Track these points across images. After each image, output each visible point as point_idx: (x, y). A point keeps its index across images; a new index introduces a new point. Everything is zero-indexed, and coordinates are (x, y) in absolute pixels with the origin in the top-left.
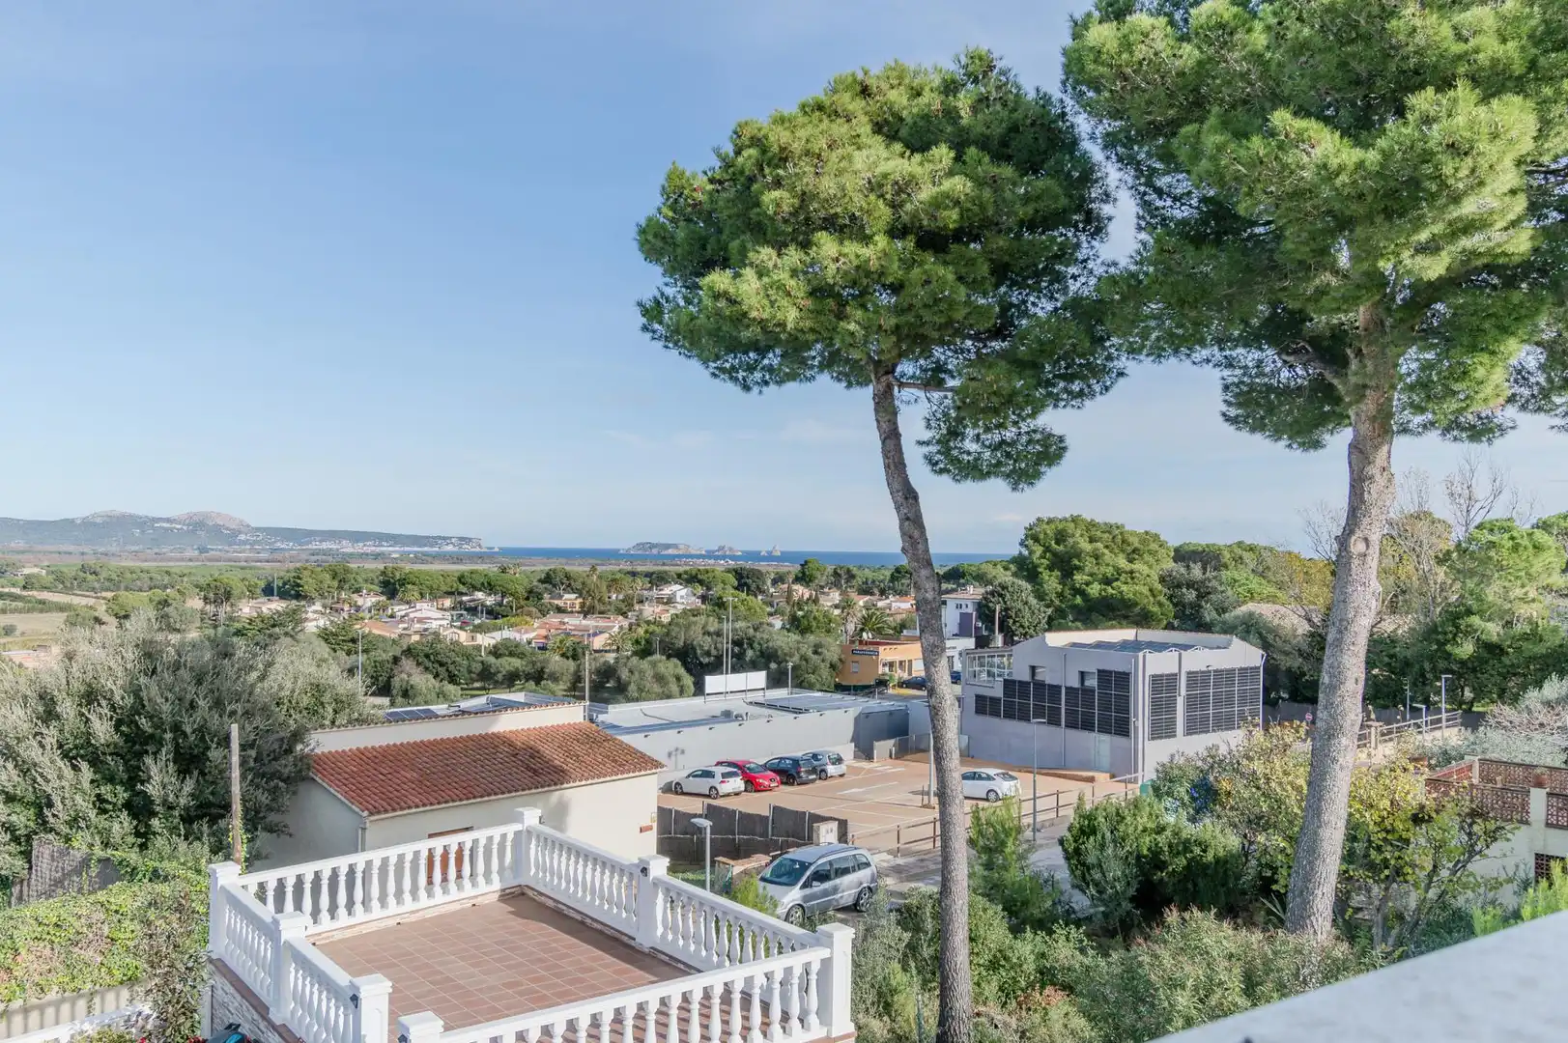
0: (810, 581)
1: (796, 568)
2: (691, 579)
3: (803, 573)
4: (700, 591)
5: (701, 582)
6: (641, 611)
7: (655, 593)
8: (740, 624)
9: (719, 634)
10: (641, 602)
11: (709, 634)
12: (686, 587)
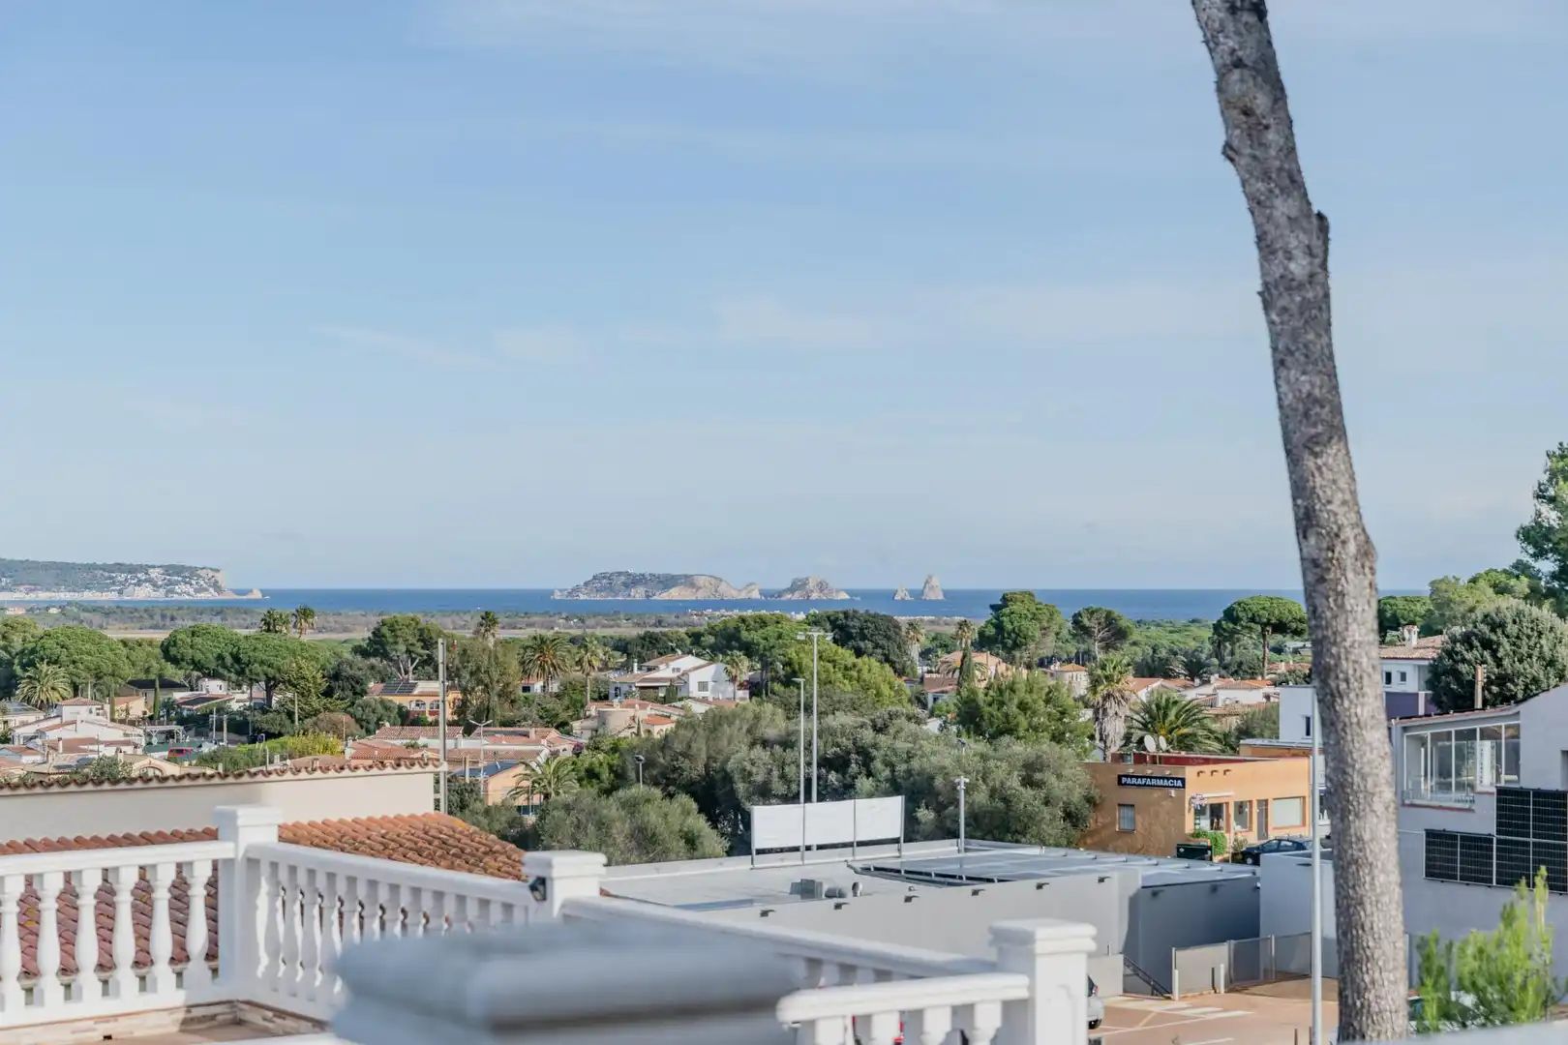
0: (1016, 645)
1: (981, 620)
2: (724, 642)
3: (999, 627)
4: (746, 669)
5: (749, 650)
6: (602, 718)
7: (637, 676)
8: (843, 719)
9: (787, 743)
10: (604, 698)
11: (765, 743)
12: (712, 660)
